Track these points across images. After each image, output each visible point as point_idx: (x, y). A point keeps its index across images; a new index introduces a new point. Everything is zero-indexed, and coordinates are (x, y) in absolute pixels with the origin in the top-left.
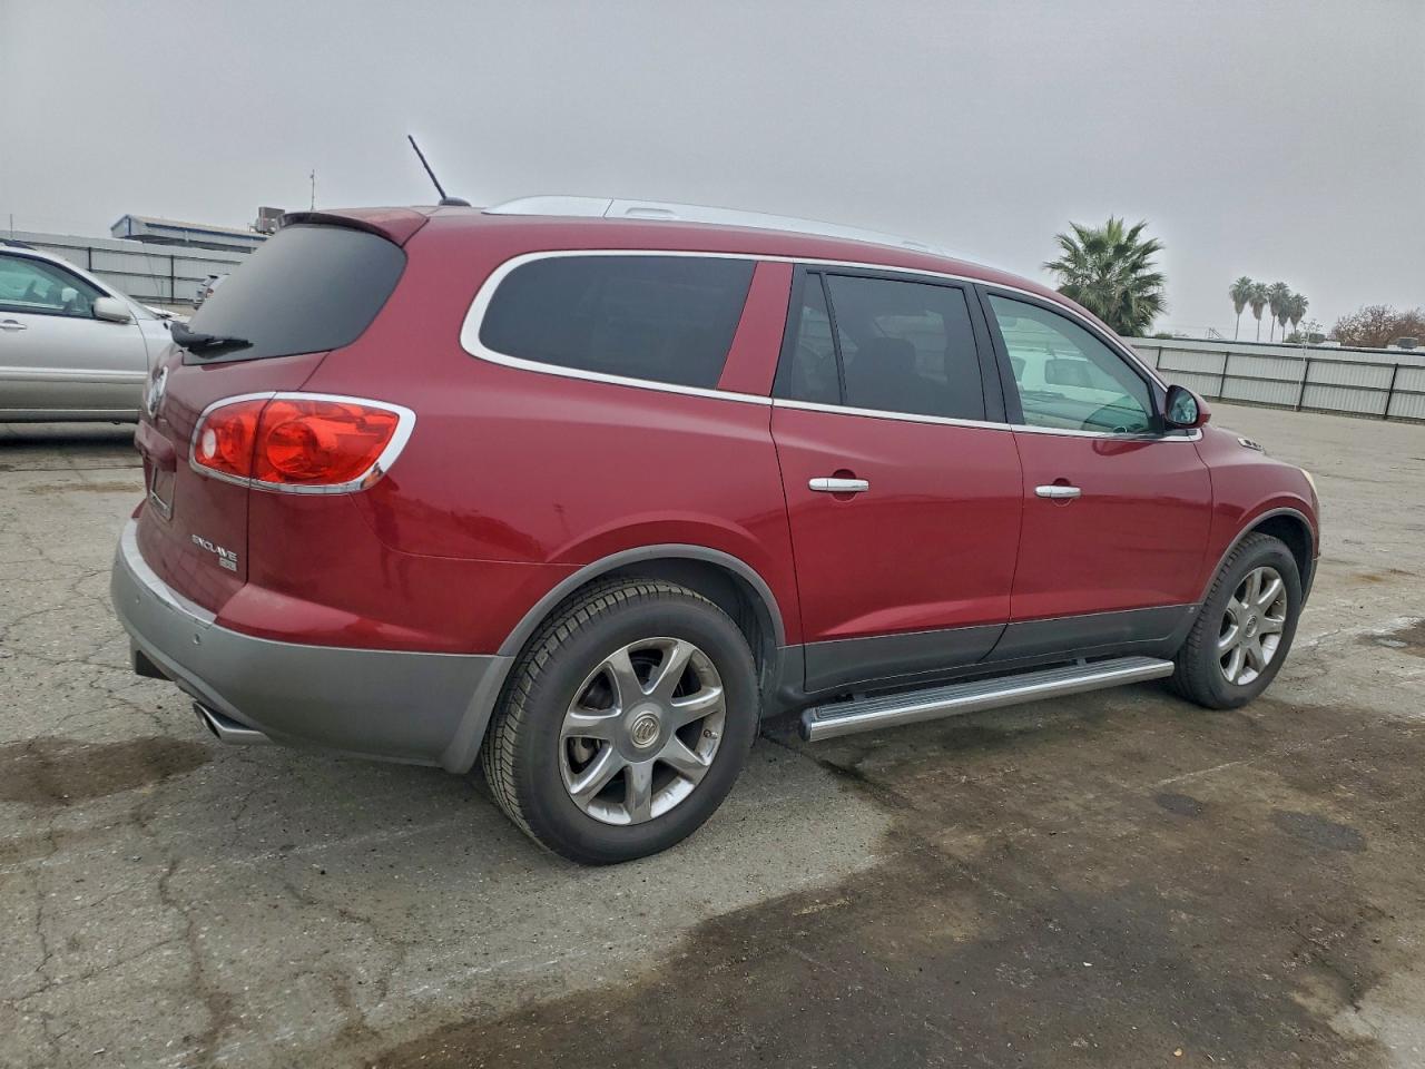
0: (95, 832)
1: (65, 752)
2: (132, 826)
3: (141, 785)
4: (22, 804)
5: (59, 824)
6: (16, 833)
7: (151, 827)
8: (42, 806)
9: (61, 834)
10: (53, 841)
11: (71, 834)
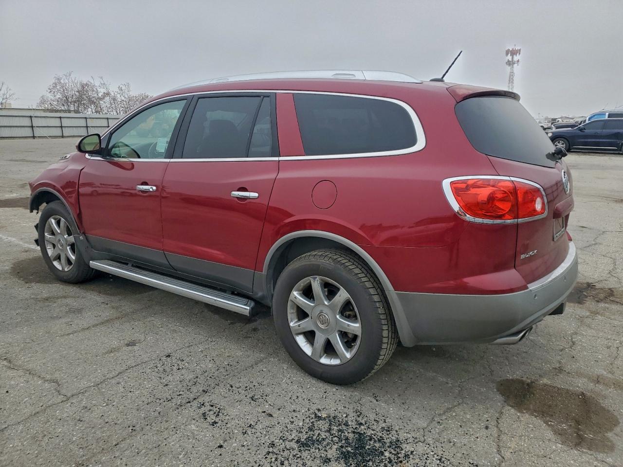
0: (580, 374)
1: (564, 426)
2: (564, 369)
3: (545, 385)
4: (602, 405)
5: (591, 385)
6: (611, 391)
7: (558, 365)
8: (594, 398)
9: (593, 381)
10: (597, 380)
11: (589, 378)
